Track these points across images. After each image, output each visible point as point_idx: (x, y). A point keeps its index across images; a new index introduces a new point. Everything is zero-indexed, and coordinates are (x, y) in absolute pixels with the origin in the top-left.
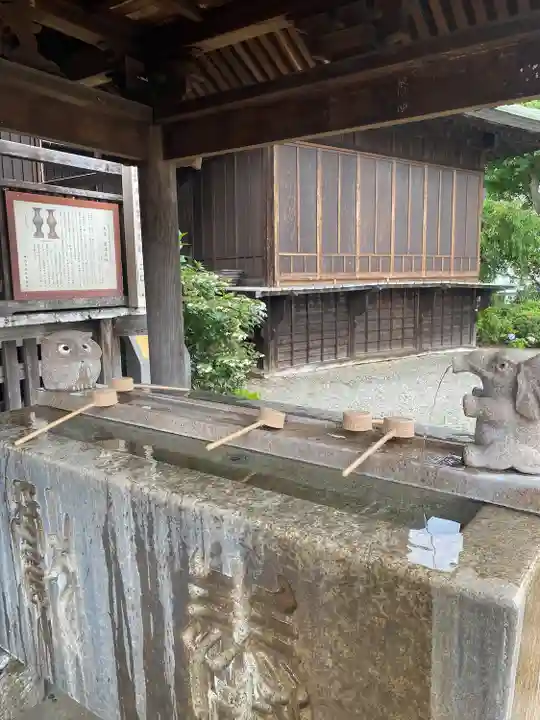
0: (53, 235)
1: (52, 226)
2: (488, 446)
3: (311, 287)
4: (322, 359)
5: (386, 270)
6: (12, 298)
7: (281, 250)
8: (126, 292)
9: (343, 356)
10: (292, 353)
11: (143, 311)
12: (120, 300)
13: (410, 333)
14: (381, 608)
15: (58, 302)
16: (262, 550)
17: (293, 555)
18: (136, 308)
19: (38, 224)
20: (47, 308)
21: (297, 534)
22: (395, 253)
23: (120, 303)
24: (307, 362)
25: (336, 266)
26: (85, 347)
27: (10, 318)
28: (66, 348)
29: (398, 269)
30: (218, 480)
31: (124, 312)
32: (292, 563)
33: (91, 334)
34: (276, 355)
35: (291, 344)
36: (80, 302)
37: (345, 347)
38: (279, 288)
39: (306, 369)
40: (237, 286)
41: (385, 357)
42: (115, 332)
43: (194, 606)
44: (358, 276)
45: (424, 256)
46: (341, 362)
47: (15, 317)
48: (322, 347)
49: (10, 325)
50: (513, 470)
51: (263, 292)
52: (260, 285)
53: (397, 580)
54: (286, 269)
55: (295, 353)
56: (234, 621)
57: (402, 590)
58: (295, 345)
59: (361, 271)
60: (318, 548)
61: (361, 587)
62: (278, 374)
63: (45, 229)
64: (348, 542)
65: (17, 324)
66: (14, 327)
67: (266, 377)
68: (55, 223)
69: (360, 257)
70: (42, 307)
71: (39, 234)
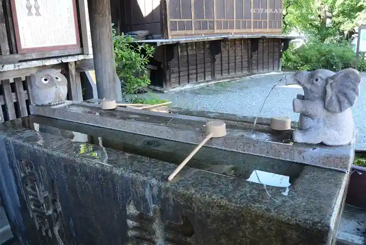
0: (38, 14)
1: (37, 9)
2: (306, 130)
3: (189, 39)
4: (197, 81)
5: (232, 28)
6: (17, 53)
7: (171, 18)
8: (82, 46)
9: (208, 78)
10: (179, 77)
11: (91, 56)
12: (79, 51)
13: (245, 64)
14: (247, 233)
15: (43, 54)
16: (171, 201)
17: (191, 204)
18: (88, 55)
19: (29, 8)
20: (37, 58)
21: (193, 191)
22: (236, 18)
23: (79, 52)
24: (188, 82)
25: (203, 26)
26: (57, 78)
27: (17, 64)
28: (46, 80)
29: (238, 28)
30: (142, 158)
31: (81, 57)
32: (190, 208)
33: (60, 70)
34: (170, 80)
35: (179, 72)
36: (56, 53)
37: (210, 73)
38: (171, 40)
39: (188, 87)
40: (146, 39)
41: (232, 78)
42: (77, 69)
43: (131, 231)
44: (216, 32)
45: (252, 20)
46: (208, 82)
47: (19, 64)
48: (197, 73)
49: (17, 68)
50: (322, 145)
51: (161, 42)
52: (159, 38)
53: (258, 217)
54: (174, 29)
55: (181, 78)
56: (156, 240)
57: (260, 222)
58: (181, 73)
59: (217, 29)
60: (207, 199)
61: (235, 222)
62: (171, 90)
63: (33, 11)
64: (226, 195)
65: (21, 67)
66: (19, 69)
67: (165, 92)
68: (39, 7)
69: (216, 21)
70: (35, 57)
71: (30, 13)
